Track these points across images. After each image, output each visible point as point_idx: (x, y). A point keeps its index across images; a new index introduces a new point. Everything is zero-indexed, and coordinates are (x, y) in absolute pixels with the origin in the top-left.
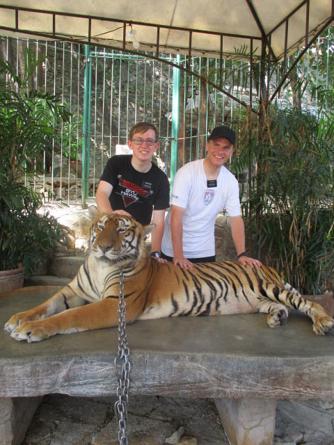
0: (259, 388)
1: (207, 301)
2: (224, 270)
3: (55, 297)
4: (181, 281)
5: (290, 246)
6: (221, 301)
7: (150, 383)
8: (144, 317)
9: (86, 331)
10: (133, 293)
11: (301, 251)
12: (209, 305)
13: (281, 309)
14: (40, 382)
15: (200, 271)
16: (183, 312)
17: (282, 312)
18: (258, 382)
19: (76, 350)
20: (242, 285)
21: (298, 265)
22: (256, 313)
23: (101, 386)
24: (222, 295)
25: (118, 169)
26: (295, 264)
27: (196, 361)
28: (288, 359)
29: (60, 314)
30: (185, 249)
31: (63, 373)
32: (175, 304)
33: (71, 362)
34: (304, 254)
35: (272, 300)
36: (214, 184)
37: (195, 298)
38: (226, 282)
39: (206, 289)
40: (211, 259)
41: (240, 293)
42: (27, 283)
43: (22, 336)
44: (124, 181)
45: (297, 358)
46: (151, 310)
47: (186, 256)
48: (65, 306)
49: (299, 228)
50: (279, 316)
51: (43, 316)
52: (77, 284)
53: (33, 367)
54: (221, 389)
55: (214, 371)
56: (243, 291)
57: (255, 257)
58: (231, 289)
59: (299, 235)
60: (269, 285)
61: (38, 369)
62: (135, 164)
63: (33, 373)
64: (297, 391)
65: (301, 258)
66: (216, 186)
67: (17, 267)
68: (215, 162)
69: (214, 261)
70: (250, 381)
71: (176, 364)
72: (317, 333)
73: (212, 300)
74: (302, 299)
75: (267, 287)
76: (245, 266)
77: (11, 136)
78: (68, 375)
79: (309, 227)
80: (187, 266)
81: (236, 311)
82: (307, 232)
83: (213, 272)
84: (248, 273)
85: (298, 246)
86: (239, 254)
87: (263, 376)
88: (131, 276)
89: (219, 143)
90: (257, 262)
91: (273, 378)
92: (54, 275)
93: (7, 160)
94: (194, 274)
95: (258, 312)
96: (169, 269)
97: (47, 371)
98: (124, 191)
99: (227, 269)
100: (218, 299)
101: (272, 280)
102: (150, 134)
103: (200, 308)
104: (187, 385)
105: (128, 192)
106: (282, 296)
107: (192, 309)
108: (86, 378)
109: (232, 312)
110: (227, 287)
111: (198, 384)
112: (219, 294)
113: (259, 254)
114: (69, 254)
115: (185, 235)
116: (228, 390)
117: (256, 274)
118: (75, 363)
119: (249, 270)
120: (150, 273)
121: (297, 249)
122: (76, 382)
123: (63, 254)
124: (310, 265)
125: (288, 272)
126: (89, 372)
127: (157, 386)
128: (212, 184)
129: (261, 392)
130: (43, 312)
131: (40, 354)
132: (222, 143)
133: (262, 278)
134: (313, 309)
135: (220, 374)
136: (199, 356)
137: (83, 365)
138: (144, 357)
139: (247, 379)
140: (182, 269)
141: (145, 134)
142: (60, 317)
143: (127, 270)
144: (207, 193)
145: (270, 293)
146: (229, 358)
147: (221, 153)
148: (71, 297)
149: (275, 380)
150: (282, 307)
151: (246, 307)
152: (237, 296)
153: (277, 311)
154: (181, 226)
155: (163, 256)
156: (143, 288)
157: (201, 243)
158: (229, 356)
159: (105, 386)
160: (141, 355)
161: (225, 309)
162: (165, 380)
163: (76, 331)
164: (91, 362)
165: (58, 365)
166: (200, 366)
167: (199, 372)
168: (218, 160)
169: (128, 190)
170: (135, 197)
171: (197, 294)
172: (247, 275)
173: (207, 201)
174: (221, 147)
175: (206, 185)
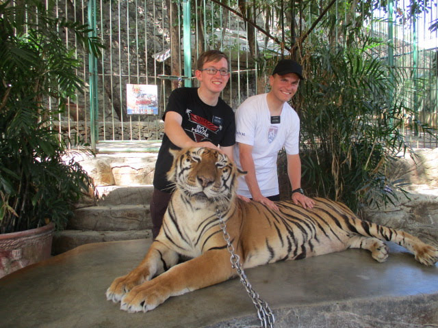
1: (300, 243)
6: (314, 242)
10: (233, 240)
11: (339, 184)
12: (303, 247)
16: (280, 257)
18: (409, 322)
20: (326, 223)
24: (312, 236)
27: (349, 309)
32: (271, 250)
34: (343, 186)
35: (364, 236)
36: (277, 121)
37: (290, 243)
38: (312, 222)
39: (297, 233)
41: (329, 232)
43: (136, 308)
44: (195, 116)
46: (252, 258)
55: (367, 317)
56: (331, 230)
58: (317, 228)
66: (279, 122)
67: (45, 224)
68: (282, 97)
70: (403, 323)
71: (328, 315)
72: (426, 264)
73: (304, 242)
75: (354, 222)
79: (350, 160)
81: (331, 251)
83: (295, 213)
86: (293, 190)
87: (414, 315)
89: (287, 78)
91: (423, 315)
94: (280, 216)
95: (349, 248)
96: (258, 210)
98: (195, 127)
100: (310, 241)
102: (224, 63)
103: (296, 252)
105: (198, 129)
106: (373, 230)
107: (288, 254)
109: (327, 252)
112: (309, 236)
114: (89, 204)
117: (335, 210)
128: (275, 120)
130: (146, 273)
132: (291, 79)
133: (341, 213)
135: (374, 319)
136: (349, 302)
138: (294, 313)
139: (399, 321)
141: (219, 63)
144: (271, 130)
145: (360, 228)
149: (424, 317)
151: (339, 245)
152: (327, 236)
160: (290, 311)
161: (319, 249)
166: (352, 314)
167: (353, 320)
168: (286, 96)
169: (198, 126)
170: (205, 134)
171: (291, 238)
172: (327, 212)
173: (271, 138)
174: (290, 83)
175: (270, 121)
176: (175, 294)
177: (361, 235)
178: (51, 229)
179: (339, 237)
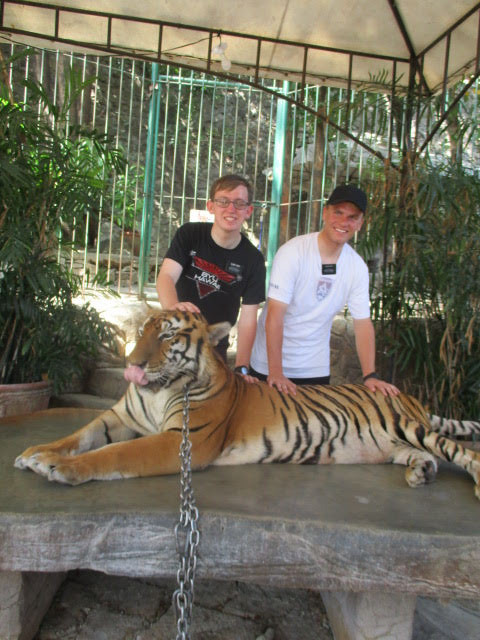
0: (391, 579)
1: (316, 441)
2: (343, 398)
3: (92, 425)
4: (278, 411)
5: (439, 367)
6: (337, 443)
7: (226, 561)
8: (222, 461)
9: (135, 478)
10: (206, 425)
11: (456, 375)
12: (318, 449)
13: (426, 460)
14: (63, 551)
15: (307, 397)
16: (280, 456)
17: (428, 464)
18: (389, 569)
19: (117, 506)
20: (368, 421)
21: (452, 395)
22: (388, 464)
23: (153, 562)
24: (338, 434)
25: (192, 243)
26: (446, 394)
27: (298, 533)
28: (437, 536)
29: (98, 450)
30: (285, 364)
31: (98, 539)
32: (268, 445)
33: (110, 524)
34: (461, 379)
36: (332, 271)
37: (299, 438)
38: (346, 415)
39: (314, 425)
40: (323, 381)
41: (365, 433)
42: (55, 402)
44: (200, 261)
45: (451, 536)
46: (233, 452)
47: (288, 375)
48: (105, 439)
49: (455, 340)
50: (424, 470)
51: (73, 452)
52: (125, 408)
53: (54, 528)
54: (334, 576)
55: (323, 549)
56: (370, 431)
57: (389, 381)
58: (351, 426)
59: (454, 351)
60: (410, 424)
61: (60, 531)
62: (217, 237)
63: (54, 537)
64: (449, 587)
65: (456, 386)
66: (334, 273)
67: (40, 380)
68: (335, 237)
69: (328, 383)
70: (379, 568)
71: (266, 535)
73: (323, 441)
74: (460, 447)
75: (406, 426)
76: (375, 393)
77: (41, 190)
78: (104, 542)
79: (471, 339)
80: (288, 389)
81: (359, 459)
82: (466, 347)
83: (327, 400)
84: (378, 404)
85: (453, 368)
86: (365, 375)
87: (398, 561)
88: (203, 400)
89: (342, 210)
90: (391, 388)
91: (413, 564)
92: (93, 393)
93: (34, 224)
94: (298, 401)
95: (391, 463)
96: (261, 391)
97: (75, 534)
98: (199, 275)
99: (347, 397)
100: (332, 441)
101: (414, 415)
102: (241, 192)
103: (304, 452)
104: (282, 568)
105: (204, 277)
106: (430, 440)
107: (293, 454)
108: (131, 549)
109: (352, 461)
110: (346, 422)
111: (298, 568)
112: (333, 433)
113: (394, 376)
115: (286, 343)
116: (344, 579)
117: (390, 406)
118: (117, 525)
119: (380, 400)
120: (233, 397)
121: (451, 372)
122: (117, 554)
123: (107, 364)
124: (469, 396)
125: (436, 405)
126: (136, 540)
127: (237, 567)
128: (329, 269)
129: (393, 584)
130: (73, 445)
131: (65, 509)
132: (347, 211)
133: (399, 412)
134: (475, 463)
135: (333, 554)
136: (301, 524)
137: (129, 530)
138: (219, 522)
139: (374, 564)
140: (280, 393)
141: (234, 191)
142: (98, 454)
143: (198, 391)
144: (321, 283)
145: (411, 435)
146: (347, 531)
147: (343, 224)
148: (115, 427)
149: (414, 567)
150: (429, 457)
151: (374, 454)
152: (360, 437)
153: (421, 462)
154: (280, 329)
155: (252, 372)
156: (222, 418)
157: (310, 357)
158: (348, 527)
159: (159, 562)
160: (215, 519)
161: (341, 455)
162: (249, 559)
163: (119, 477)
164: (141, 525)
165: (91, 527)
166: (303, 540)
167: (301, 548)
168: (340, 234)
169: (205, 274)
170: (215, 284)
171: (302, 431)
172: (377, 407)
173: (321, 294)
174: (345, 216)
175: (320, 271)
176: (99, 477)
177: (412, 446)
178: (46, 387)
179: (378, 441)
